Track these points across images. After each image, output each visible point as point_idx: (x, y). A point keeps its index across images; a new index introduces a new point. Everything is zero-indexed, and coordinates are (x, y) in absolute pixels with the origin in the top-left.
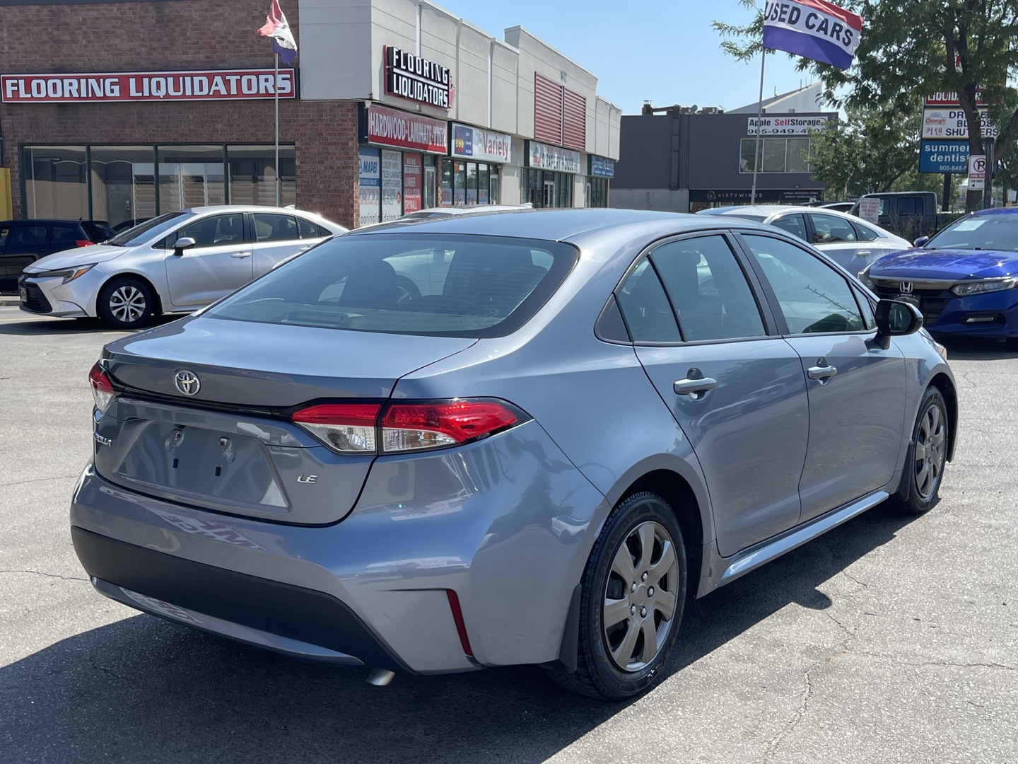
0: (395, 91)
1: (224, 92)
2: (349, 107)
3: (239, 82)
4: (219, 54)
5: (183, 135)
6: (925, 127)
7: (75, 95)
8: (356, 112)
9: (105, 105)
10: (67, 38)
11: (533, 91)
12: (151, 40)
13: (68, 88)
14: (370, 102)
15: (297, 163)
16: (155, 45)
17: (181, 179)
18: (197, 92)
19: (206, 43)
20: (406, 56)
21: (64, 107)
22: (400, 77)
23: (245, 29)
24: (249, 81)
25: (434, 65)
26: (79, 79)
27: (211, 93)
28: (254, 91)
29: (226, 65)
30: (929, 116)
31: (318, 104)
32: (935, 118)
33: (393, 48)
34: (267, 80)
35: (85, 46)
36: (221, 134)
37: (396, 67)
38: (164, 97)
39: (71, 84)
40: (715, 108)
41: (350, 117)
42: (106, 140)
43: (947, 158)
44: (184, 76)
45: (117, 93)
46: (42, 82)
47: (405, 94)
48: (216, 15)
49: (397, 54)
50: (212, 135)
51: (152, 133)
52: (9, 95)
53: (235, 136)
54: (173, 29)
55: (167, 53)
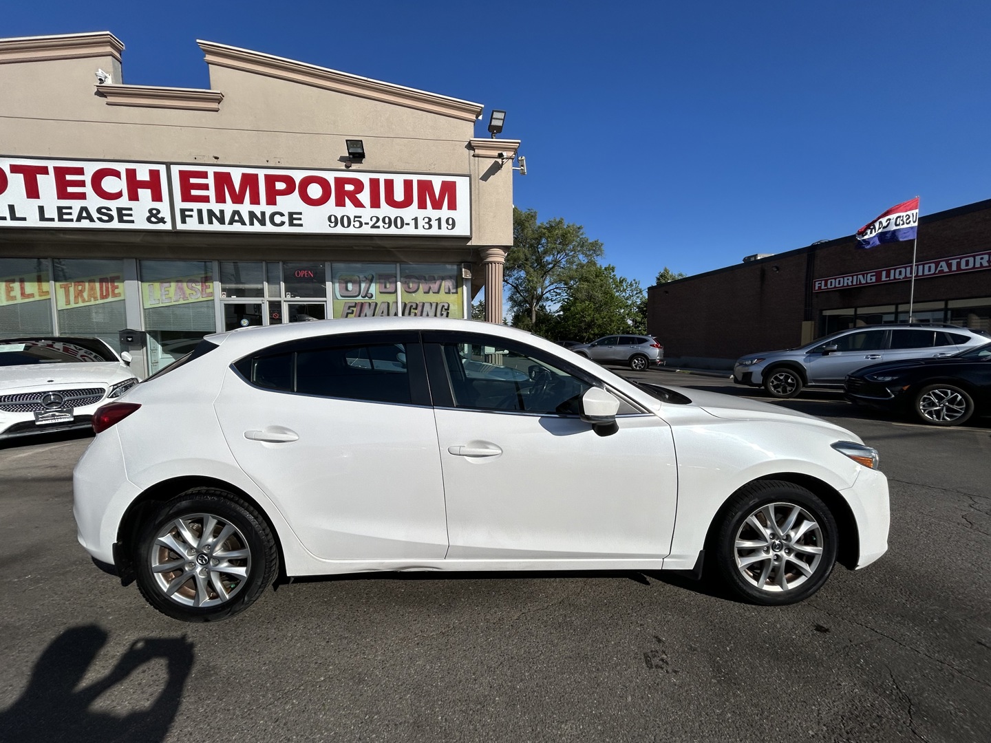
1: (946, 270)
7: (850, 284)
9: (866, 287)
13: (847, 281)
18: (927, 273)
21: (844, 291)
24: (967, 261)
26: (852, 276)
27: (937, 272)
28: (971, 266)
29: (951, 254)
34: (982, 258)
35: (859, 260)
36: (943, 295)
38: (903, 278)
39: (848, 279)
42: (866, 304)
44: (918, 265)
45: (874, 280)
46: (833, 280)
51: (894, 298)
52: (817, 288)
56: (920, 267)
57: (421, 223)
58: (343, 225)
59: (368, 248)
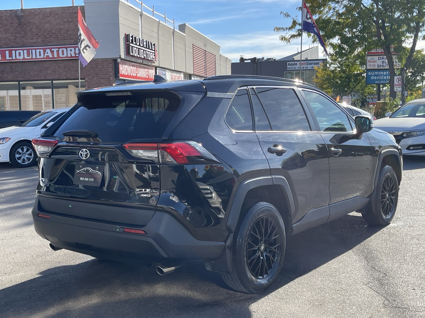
0: (131, 54)
1: (51, 56)
2: (110, 62)
3: (58, 51)
4: (48, 39)
5: (32, 76)
6: (368, 64)
8: (113, 63)
11: (192, 53)
12: (16, 33)
14: (120, 59)
16: (18, 35)
17: (31, 97)
18: (38, 57)
19: (42, 34)
20: (135, 38)
22: (133, 47)
23: (60, 27)
24: (63, 51)
25: (148, 42)
27: (45, 57)
28: (65, 55)
29: (51, 44)
30: (369, 59)
32: (372, 60)
33: (129, 34)
34: (71, 50)
36: (50, 76)
37: (131, 43)
38: (23, 59)
40: (272, 58)
41: (110, 66)
43: (379, 78)
44: (32, 49)
47: (136, 55)
48: (46, 21)
49: (131, 37)
50: (46, 76)
51: (17, 76)
53: (56, 76)
54: (26, 28)
55: (23, 39)
56: (34, 51)
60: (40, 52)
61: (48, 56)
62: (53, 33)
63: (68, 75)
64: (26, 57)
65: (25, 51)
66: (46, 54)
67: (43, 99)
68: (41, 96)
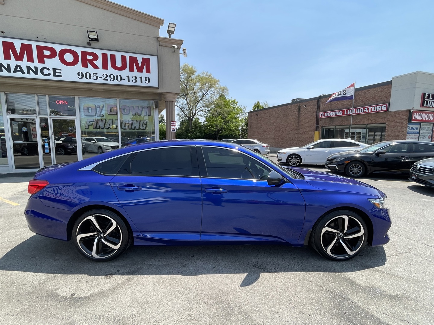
0: (426, 106)
1: (367, 111)
2: (405, 112)
3: (371, 109)
4: (368, 102)
5: (357, 123)
8: (408, 113)
9: (339, 117)
10: (333, 103)
13: (332, 114)
14: (413, 110)
15: (386, 128)
17: (356, 133)
19: (365, 100)
21: (331, 118)
24: (374, 108)
26: (334, 112)
28: (375, 110)
29: (369, 105)
31: (395, 112)
33: (426, 93)
34: (379, 107)
35: (337, 105)
36: (366, 122)
37: (426, 99)
38: (352, 114)
41: (405, 115)
42: (339, 125)
44: (357, 109)
45: (342, 114)
46: (327, 113)
47: (431, 106)
49: (428, 95)
50: (363, 122)
51: (349, 122)
52: (321, 117)
53: (369, 122)
54: (357, 98)
55: (355, 104)
56: (358, 109)
57: (131, 79)
58: (86, 77)
59: (101, 90)
60: (362, 110)
61: (365, 112)
62: (371, 99)
63: (376, 121)
64: (354, 113)
65: (354, 110)
66: (365, 111)
67: (361, 134)
68: (360, 133)
